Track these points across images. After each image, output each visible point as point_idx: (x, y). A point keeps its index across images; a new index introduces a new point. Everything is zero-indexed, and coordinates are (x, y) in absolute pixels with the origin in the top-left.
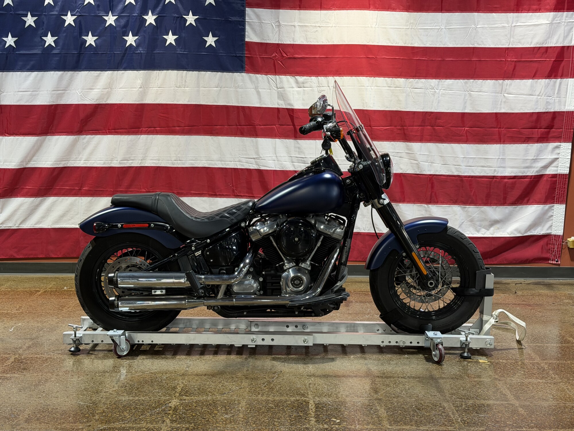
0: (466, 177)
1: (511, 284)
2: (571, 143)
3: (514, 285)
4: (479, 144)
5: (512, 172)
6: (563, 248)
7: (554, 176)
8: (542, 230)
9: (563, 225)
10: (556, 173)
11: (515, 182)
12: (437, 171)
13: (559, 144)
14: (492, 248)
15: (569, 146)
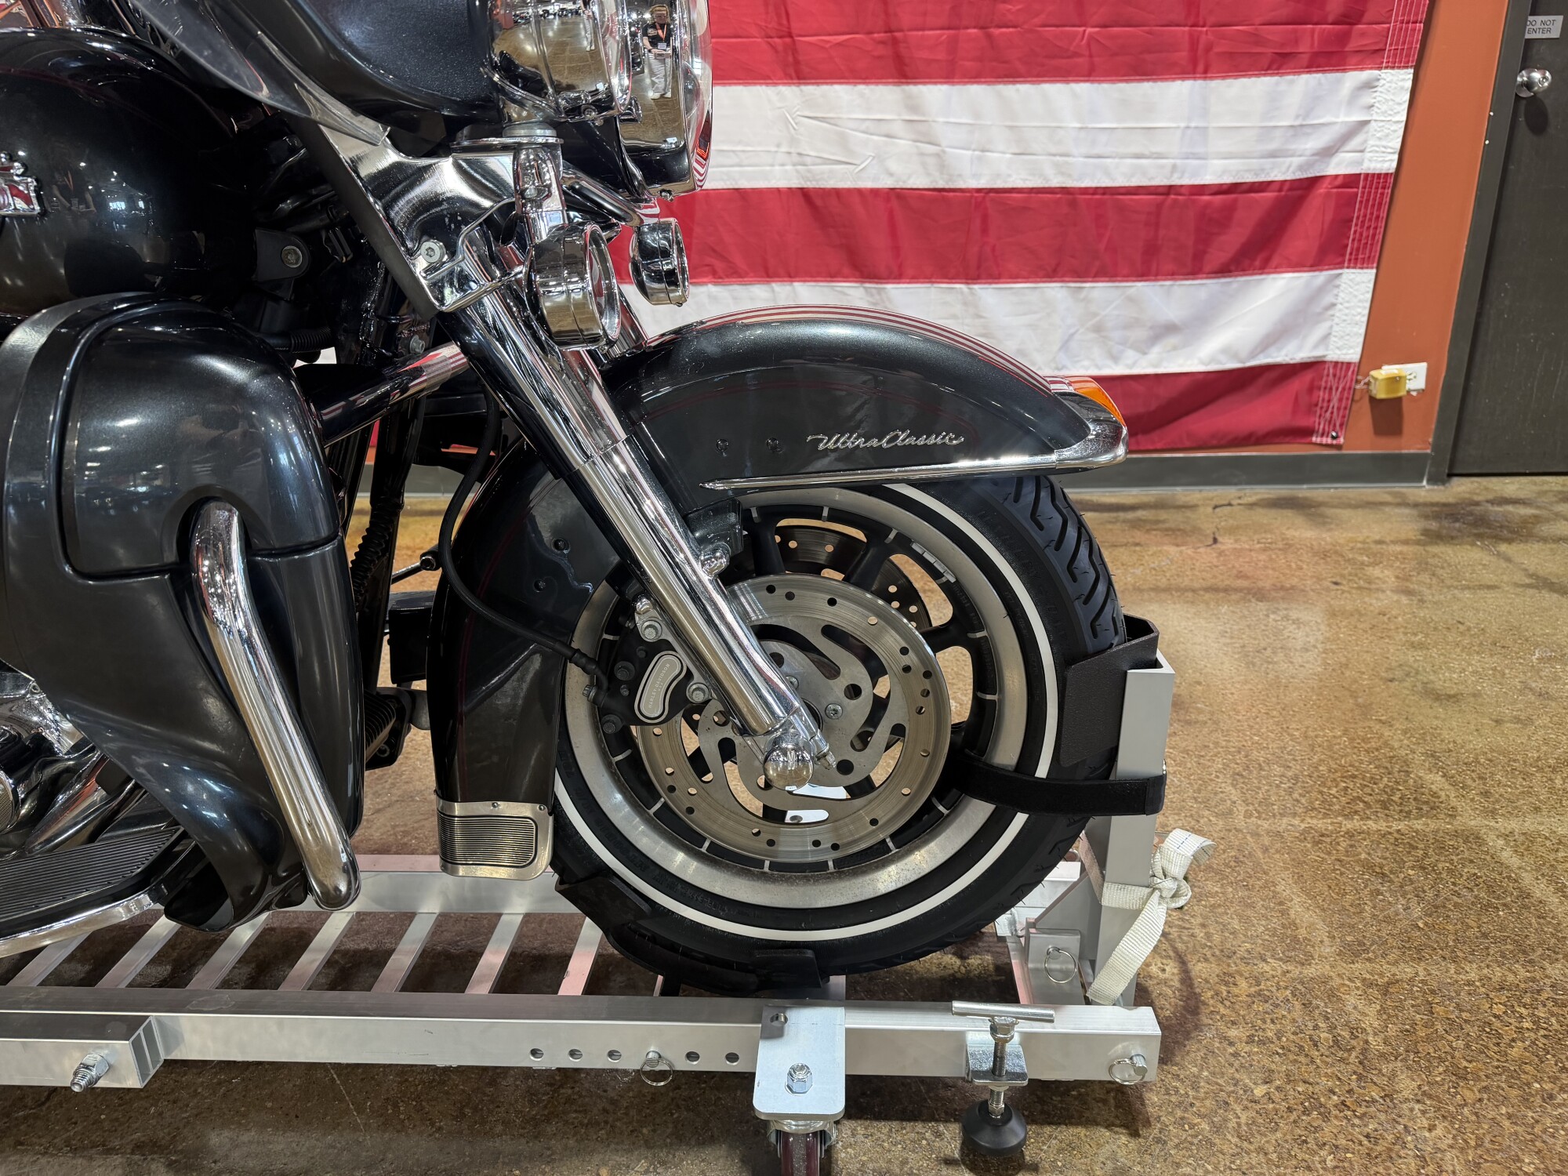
0: (1085, 191)
1: (1201, 509)
2: (1412, 71)
3: (1210, 510)
4: (1127, 81)
5: (1224, 172)
6: (1357, 397)
7: (1351, 180)
8: (1300, 348)
9: (1363, 331)
10: (1357, 171)
11: (1235, 201)
12: (998, 175)
13: (1376, 72)
14: (1153, 406)
15: (1403, 80)
